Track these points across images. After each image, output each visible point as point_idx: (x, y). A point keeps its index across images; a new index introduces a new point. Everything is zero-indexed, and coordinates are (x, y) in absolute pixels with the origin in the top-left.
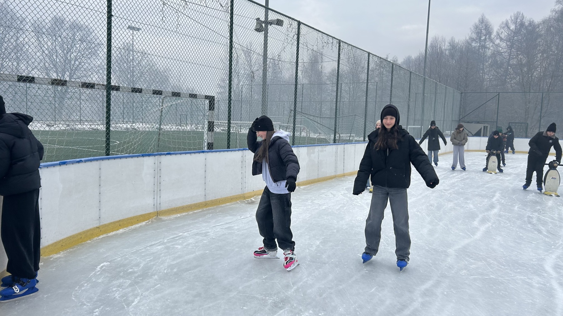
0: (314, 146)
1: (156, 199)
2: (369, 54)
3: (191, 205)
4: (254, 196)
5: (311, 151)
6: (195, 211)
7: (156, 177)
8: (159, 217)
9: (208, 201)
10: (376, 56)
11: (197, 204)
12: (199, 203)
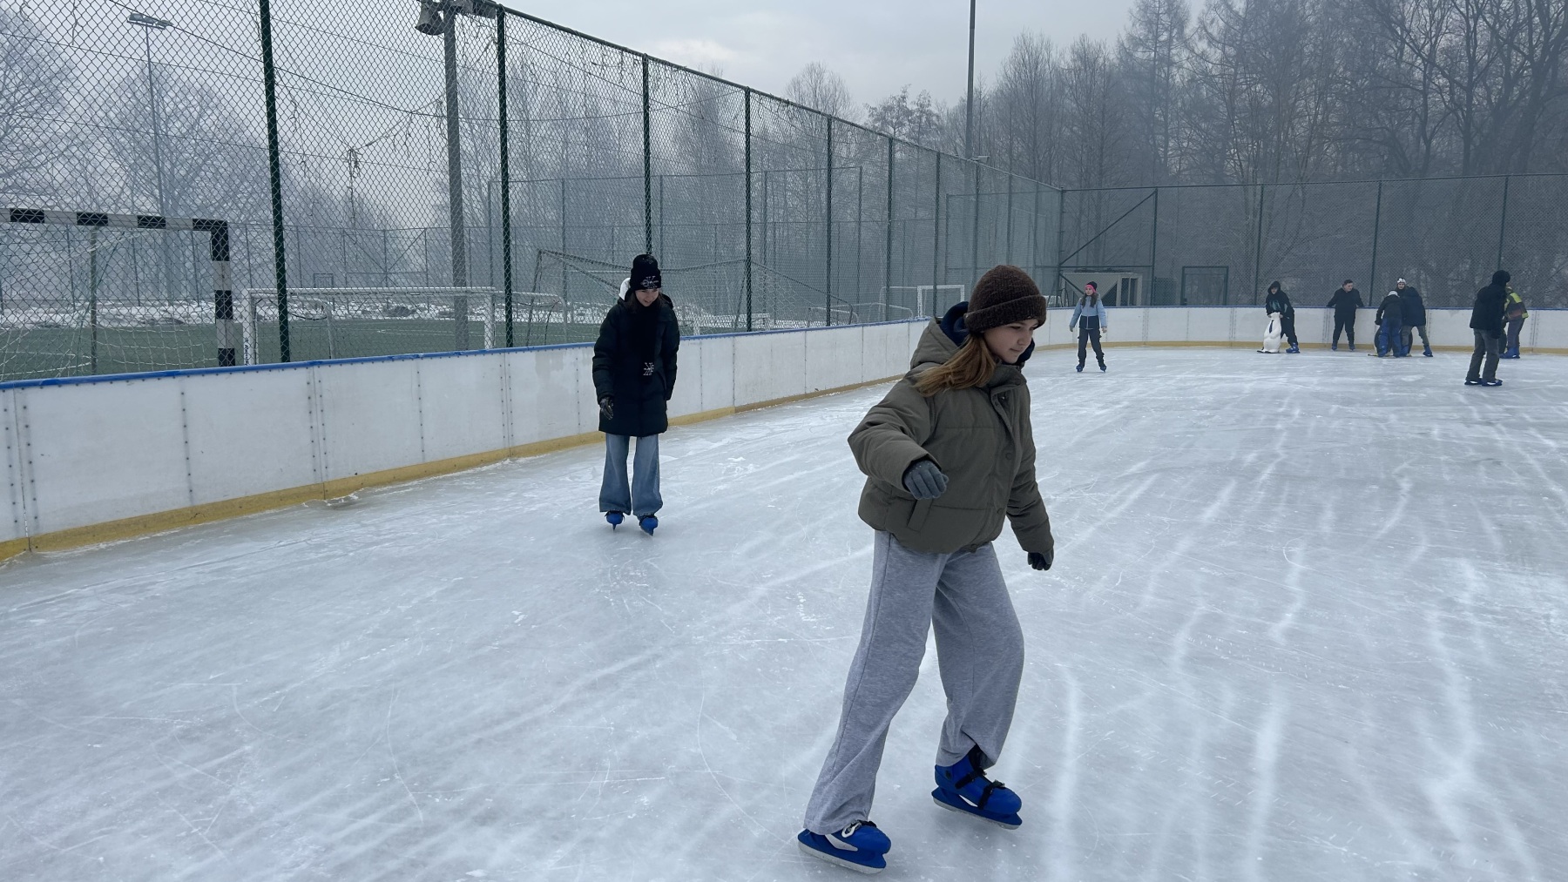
0: (560, 348)
1: (20, 505)
2: (748, 91)
3: (142, 518)
4: (357, 489)
5: (551, 361)
6: (159, 532)
7: (15, 448)
8: (35, 552)
9: (202, 506)
10: (772, 97)
11: (162, 514)
12: (171, 512)
